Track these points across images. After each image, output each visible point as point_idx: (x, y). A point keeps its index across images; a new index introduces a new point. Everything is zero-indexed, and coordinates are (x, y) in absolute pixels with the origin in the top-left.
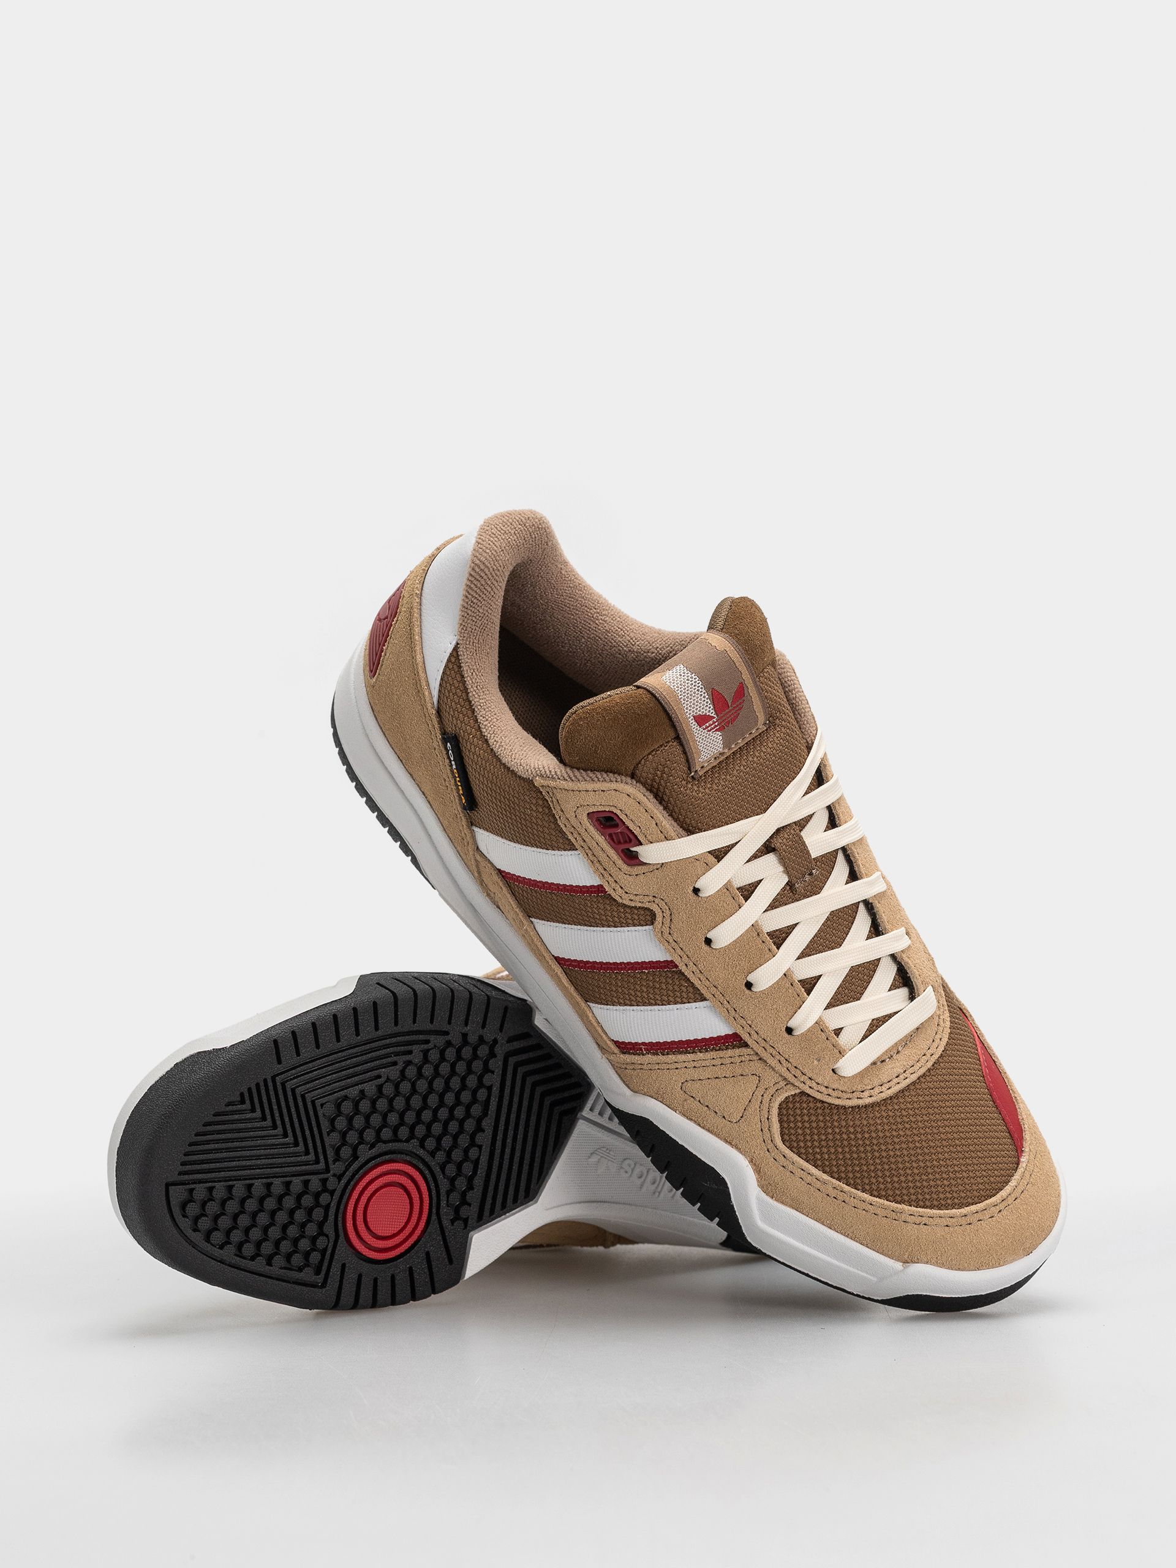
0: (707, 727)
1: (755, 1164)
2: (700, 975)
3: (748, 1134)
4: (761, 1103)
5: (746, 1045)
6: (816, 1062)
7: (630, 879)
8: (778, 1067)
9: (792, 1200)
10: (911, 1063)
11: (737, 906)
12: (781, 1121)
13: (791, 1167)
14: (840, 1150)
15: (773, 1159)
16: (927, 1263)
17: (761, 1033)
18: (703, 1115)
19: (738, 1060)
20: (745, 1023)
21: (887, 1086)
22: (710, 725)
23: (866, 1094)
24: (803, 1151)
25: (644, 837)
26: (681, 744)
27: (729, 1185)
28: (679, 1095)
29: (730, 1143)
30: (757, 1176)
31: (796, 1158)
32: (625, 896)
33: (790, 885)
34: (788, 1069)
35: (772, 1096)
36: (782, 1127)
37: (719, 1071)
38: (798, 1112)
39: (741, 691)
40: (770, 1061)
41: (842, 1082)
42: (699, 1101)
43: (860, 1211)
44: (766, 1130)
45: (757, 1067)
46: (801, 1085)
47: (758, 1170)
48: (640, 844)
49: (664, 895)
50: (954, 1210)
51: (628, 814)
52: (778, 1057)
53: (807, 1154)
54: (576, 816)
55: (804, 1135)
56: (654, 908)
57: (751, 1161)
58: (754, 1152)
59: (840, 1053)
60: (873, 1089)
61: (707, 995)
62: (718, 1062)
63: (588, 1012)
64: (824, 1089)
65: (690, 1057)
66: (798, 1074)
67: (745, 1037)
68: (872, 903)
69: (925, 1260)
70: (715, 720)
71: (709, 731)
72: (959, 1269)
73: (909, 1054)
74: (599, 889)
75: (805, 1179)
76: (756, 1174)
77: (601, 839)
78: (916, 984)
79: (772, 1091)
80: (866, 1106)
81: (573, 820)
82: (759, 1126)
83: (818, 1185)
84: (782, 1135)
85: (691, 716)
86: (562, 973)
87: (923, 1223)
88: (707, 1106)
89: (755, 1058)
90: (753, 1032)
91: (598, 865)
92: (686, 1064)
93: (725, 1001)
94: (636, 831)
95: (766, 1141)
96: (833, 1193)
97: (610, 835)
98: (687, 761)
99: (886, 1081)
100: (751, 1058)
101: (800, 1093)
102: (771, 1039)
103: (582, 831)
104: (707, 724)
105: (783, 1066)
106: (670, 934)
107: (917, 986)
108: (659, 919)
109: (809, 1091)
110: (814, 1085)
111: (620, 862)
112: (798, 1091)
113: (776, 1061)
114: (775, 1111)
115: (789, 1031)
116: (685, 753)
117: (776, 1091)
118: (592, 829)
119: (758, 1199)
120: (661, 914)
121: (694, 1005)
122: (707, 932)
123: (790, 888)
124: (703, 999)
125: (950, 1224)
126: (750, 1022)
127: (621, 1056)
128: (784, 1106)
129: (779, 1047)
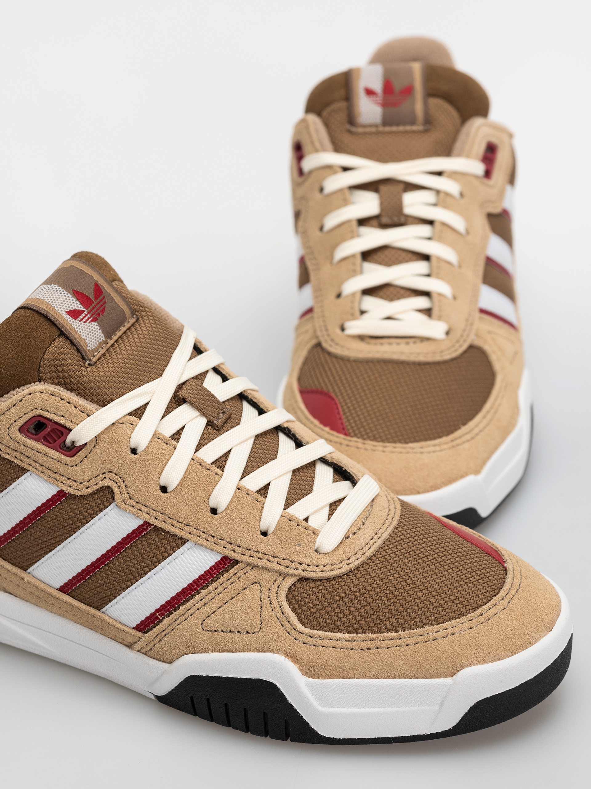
0: (82, 319)
1: (291, 656)
2: (171, 521)
3: (273, 634)
4: (271, 603)
5: (237, 562)
6: (298, 548)
7: (77, 468)
8: (269, 565)
9: (335, 670)
10: (379, 527)
11: (173, 448)
12: (294, 610)
13: (320, 642)
14: (353, 609)
15: (303, 644)
16: (470, 665)
17: (241, 545)
18: (230, 640)
19: (235, 578)
20: (225, 542)
21: (367, 547)
22: (84, 317)
23: (353, 559)
24: (324, 624)
25: (70, 423)
26: (67, 338)
27: (279, 686)
28: (204, 635)
29: (263, 651)
30: (297, 666)
31: (320, 633)
32: (80, 487)
33: (209, 424)
34: (278, 564)
35: (277, 593)
36: (297, 614)
37: (225, 596)
38: (305, 595)
39: (98, 290)
40: (260, 563)
41: (328, 558)
42: (223, 631)
43: (394, 649)
44: (285, 623)
45: (253, 574)
46: (296, 572)
47: (295, 659)
48: (70, 430)
49: (110, 467)
50: (470, 615)
51: (49, 409)
52: (265, 557)
53: (328, 625)
54: (11, 438)
55: (318, 611)
56: (107, 483)
57: (287, 655)
58: (285, 646)
59: (315, 534)
60: (356, 554)
61: (186, 535)
62: (220, 589)
63: (104, 616)
64: (316, 568)
65: (197, 598)
66: (288, 563)
67: (232, 555)
68: (287, 427)
69: (467, 663)
70: (86, 313)
71: (85, 322)
72: (499, 659)
73: (374, 521)
74: (61, 494)
75: (336, 645)
76: (296, 664)
77: (38, 445)
78: (353, 473)
79: (274, 588)
80: (357, 569)
81: (11, 443)
82: (278, 623)
83: (349, 644)
84: (300, 620)
85: (63, 312)
86: (70, 599)
87: (450, 633)
88: (231, 632)
89: (248, 568)
90: (235, 547)
91: (48, 472)
92: (197, 606)
93: (201, 533)
94: (62, 421)
95: (290, 632)
96: (365, 645)
97: (45, 438)
98: (78, 350)
99: (364, 544)
100: (245, 570)
101: (299, 580)
102: (252, 546)
103: (21, 448)
104: (81, 317)
105: (273, 562)
106: (131, 498)
107: (354, 473)
108: (116, 490)
109: (304, 574)
110: (306, 567)
111: (62, 457)
112: (295, 579)
113: (266, 561)
114: (285, 604)
115: (265, 534)
116: (72, 343)
117: (278, 587)
118: (29, 441)
119: (308, 685)
120: (116, 485)
121: (179, 552)
122: (158, 480)
123: (212, 427)
124: (184, 541)
125: (472, 625)
126: (228, 540)
127: (145, 635)
128: (291, 596)
129: (263, 549)
